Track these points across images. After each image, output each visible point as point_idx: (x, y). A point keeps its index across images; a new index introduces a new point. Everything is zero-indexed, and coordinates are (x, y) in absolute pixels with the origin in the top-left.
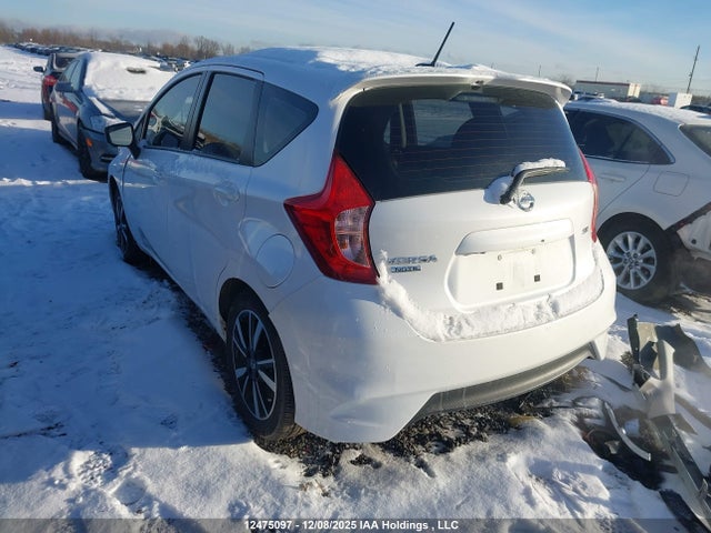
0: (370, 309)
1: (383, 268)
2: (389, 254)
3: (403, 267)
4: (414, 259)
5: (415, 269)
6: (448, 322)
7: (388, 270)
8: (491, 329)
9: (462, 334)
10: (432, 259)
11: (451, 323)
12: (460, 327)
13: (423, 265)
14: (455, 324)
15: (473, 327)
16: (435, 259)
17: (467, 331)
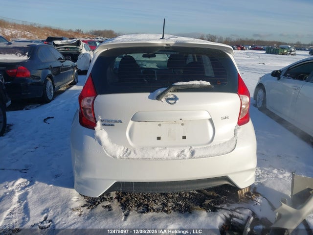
0: (89, 140)
1: (99, 124)
2: (101, 118)
3: (107, 124)
4: (112, 121)
5: (112, 125)
6: (125, 150)
7: (101, 124)
8: (146, 156)
9: (129, 157)
10: (120, 122)
11: (126, 152)
12: (130, 153)
13: (116, 124)
14: (128, 152)
15: (136, 154)
16: (121, 122)
17: (132, 156)
